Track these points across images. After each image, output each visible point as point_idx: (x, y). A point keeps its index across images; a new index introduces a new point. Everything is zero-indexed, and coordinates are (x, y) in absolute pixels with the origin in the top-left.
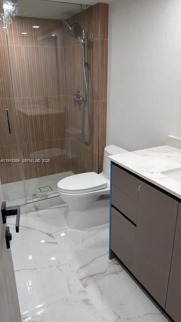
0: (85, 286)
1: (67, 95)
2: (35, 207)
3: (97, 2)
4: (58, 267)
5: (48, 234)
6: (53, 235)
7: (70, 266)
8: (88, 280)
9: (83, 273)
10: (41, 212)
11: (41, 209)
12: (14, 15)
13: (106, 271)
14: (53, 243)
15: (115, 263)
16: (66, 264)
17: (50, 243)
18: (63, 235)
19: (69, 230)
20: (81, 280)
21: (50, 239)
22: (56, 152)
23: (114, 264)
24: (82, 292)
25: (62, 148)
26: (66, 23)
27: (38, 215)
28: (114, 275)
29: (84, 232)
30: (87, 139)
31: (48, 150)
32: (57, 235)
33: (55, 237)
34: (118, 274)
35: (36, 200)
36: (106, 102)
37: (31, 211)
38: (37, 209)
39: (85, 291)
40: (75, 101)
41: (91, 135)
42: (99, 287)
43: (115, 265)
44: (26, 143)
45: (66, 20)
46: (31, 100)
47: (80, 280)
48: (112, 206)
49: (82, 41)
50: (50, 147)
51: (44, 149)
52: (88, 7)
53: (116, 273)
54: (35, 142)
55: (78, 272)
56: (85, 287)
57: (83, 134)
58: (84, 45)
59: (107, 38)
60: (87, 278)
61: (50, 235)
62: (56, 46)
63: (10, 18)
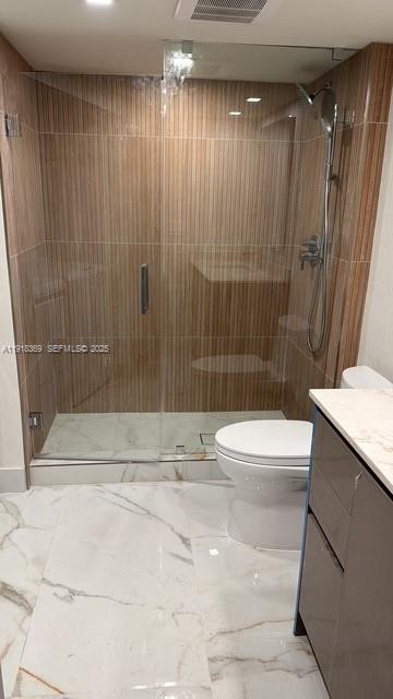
0: (215, 676)
1: (293, 243)
2: (177, 473)
3: (369, 42)
4: (173, 615)
5: (181, 536)
6: (193, 542)
7: (200, 622)
8: (226, 665)
9: (222, 647)
10: (185, 485)
11: (188, 480)
12: (183, 78)
13: (275, 660)
14: (184, 559)
15: (303, 649)
16: (193, 613)
17: (178, 557)
18: (214, 552)
19: (230, 540)
20: (212, 660)
21: (182, 550)
22: (251, 364)
23: (299, 650)
24: (203, 687)
25: (266, 359)
26: (302, 90)
27: (177, 491)
28: (289, 675)
29: (260, 555)
30: (316, 344)
31: (234, 356)
32: (198, 545)
33: (193, 548)
34: (300, 677)
35: (180, 457)
36: (368, 265)
37: (166, 478)
38: (180, 478)
39: (209, 689)
40: (303, 259)
41: (326, 337)
42: (245, 692)
43: (303, 654)
44: (190, 337)
45: (302, 85)
46: (213, 251)
47: (209, 659)
48: (310, 511)
49: (329, 129)
50: (240, 351)
51: (226, 353)
52: (352, 53)
53: (298, 672)
54: (210, 337)
55: (211, 640)
56: (212, 680)
57: (310, 332)
58: (331, 135)
59: (386, 120)
60: (226, 661)
61: (185, 541)
62: (292, 138)
63: (174, 84)
